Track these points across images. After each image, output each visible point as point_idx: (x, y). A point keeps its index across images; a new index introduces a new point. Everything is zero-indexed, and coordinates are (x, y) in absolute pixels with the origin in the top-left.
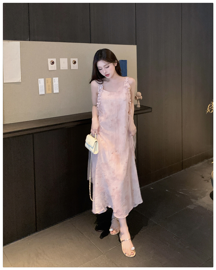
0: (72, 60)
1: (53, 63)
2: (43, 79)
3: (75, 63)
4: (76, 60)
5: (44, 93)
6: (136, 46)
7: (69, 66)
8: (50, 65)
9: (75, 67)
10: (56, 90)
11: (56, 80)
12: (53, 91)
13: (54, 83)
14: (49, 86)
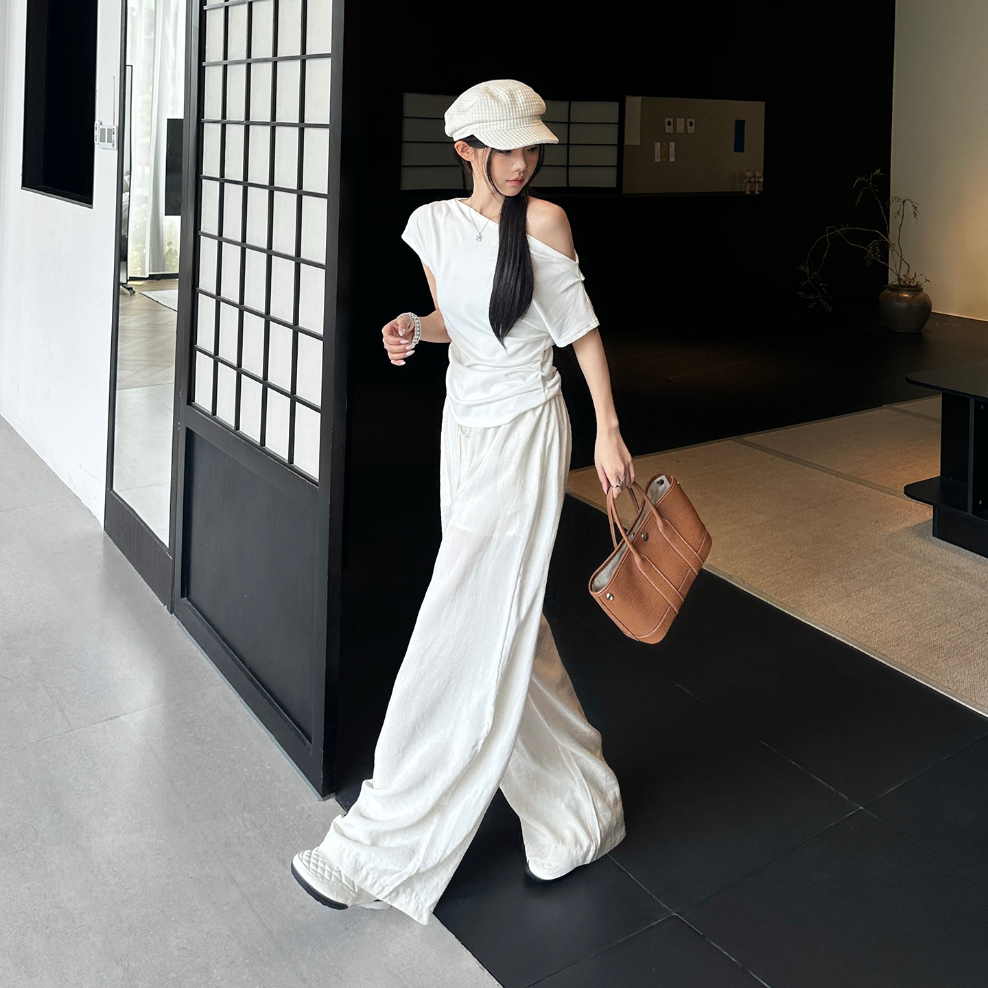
0: (689, 120)
1: (669, 124)
2: (659, 143)
3: (691, 125)
4: (693, 121)
5: (659, 161)
6: (764, 103)
7: (686, 128)
8: (666, 125)
9: (691, 130)
10: (672, 159)
11: (672, 145)
12: (669, 159)
13: (671, 150)
14: (665, 153)
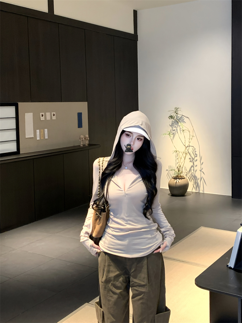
0: (53, 113)
1: (42, 116)
3: (54, 115)
4: (55, 113)
6: (87, 102)
7: (51, 118)
9: (54, 118)
14: (42, 134)
